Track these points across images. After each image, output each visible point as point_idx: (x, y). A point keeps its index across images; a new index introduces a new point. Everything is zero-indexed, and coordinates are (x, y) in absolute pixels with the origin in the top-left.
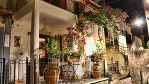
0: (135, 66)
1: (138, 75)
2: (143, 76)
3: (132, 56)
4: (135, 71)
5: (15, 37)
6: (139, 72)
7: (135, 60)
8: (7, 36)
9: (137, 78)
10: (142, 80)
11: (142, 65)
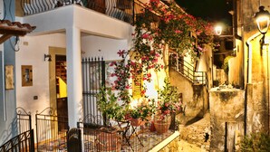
0: (219, 114)
1: (221, 127)
2: (229, 130)
3: (216, 100)
4: (218, 123)
5: (23, 67)
6: (224, 124)
7: (219, 106)
8: (10, 69)
9: (220, 132)
10: (226, 136)
11: (229, 115)
